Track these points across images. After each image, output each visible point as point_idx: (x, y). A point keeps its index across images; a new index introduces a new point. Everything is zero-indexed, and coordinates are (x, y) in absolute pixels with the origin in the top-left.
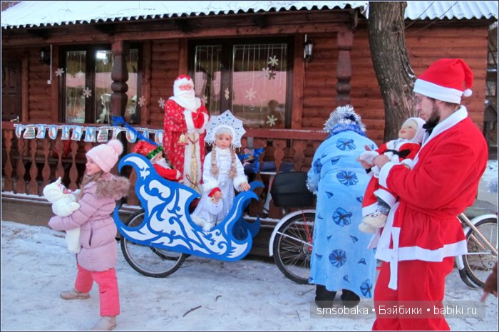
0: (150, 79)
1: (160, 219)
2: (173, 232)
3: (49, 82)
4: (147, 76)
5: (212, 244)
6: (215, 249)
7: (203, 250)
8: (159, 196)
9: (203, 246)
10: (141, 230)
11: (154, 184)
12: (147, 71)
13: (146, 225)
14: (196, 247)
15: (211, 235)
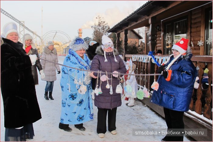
0: (191, 33)
3: (161, 39)
4: (189, 32)
12: (189, 29)
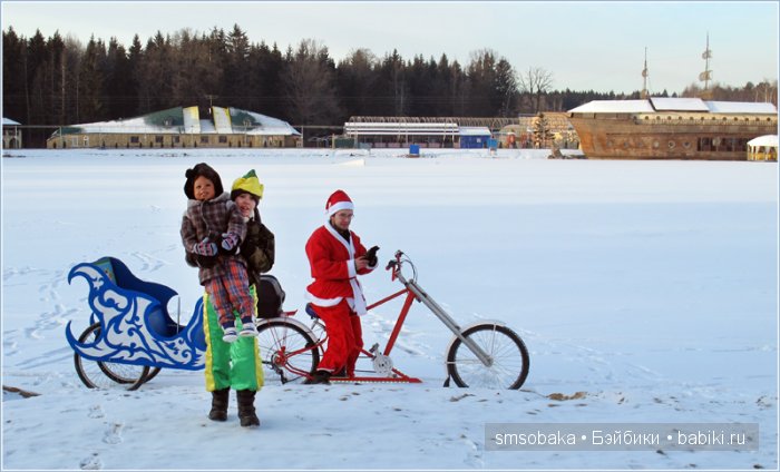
1: (118, 332)
2: (133, 345)
5: (176, 353)
6: (179, 358)
7: (167, 361)
8: (116, 306)
9: (166, 356)
10: (98, 346)
11: (109, 294)
13: (103, 341)
14: (158, 359)
15: (174, 344)
